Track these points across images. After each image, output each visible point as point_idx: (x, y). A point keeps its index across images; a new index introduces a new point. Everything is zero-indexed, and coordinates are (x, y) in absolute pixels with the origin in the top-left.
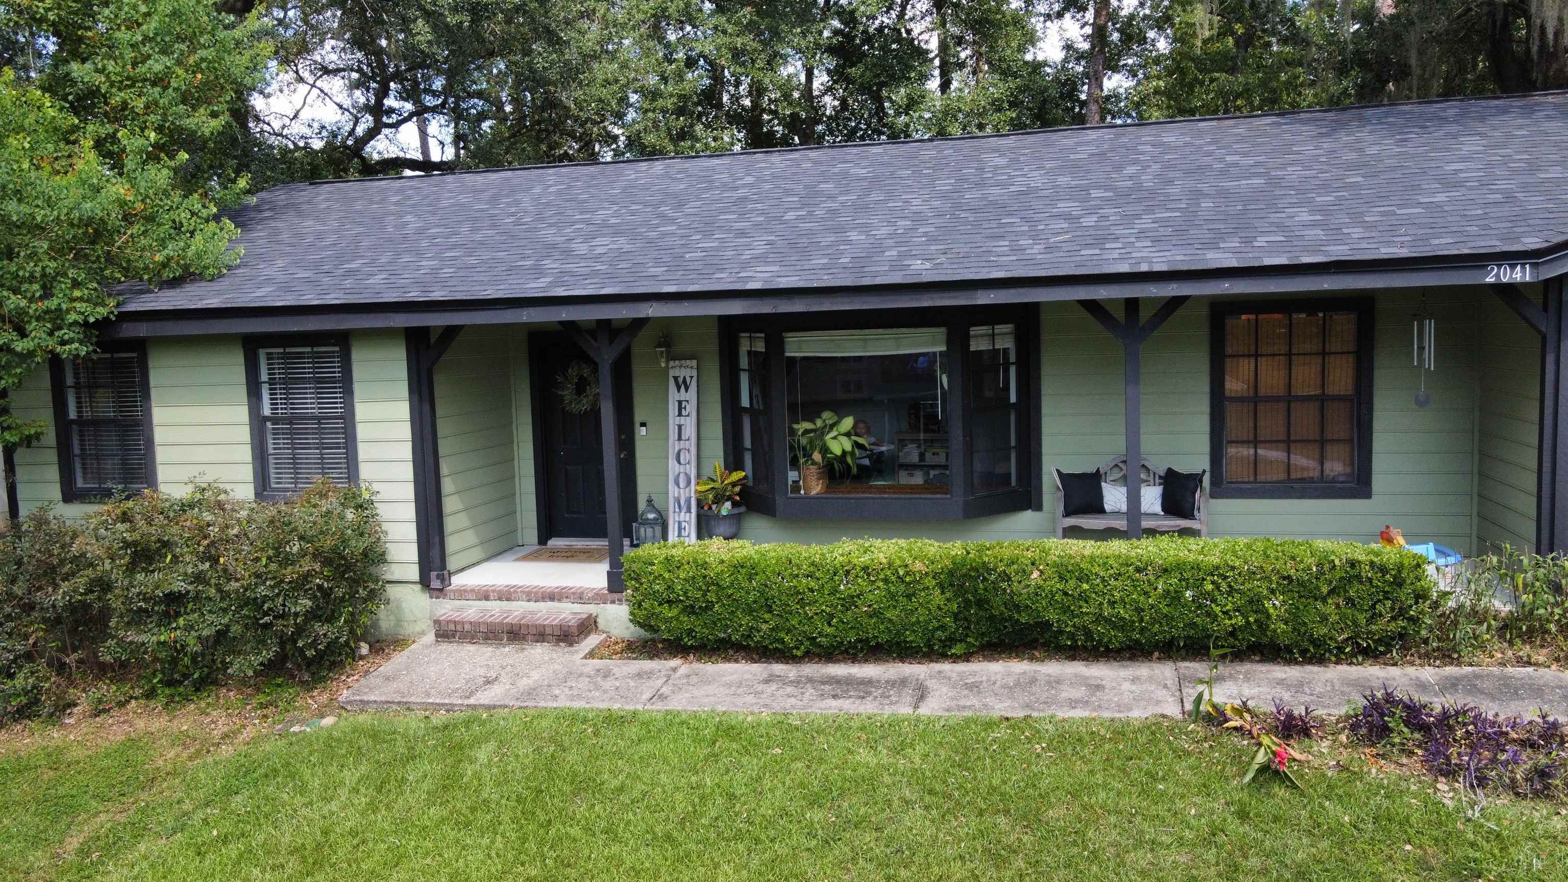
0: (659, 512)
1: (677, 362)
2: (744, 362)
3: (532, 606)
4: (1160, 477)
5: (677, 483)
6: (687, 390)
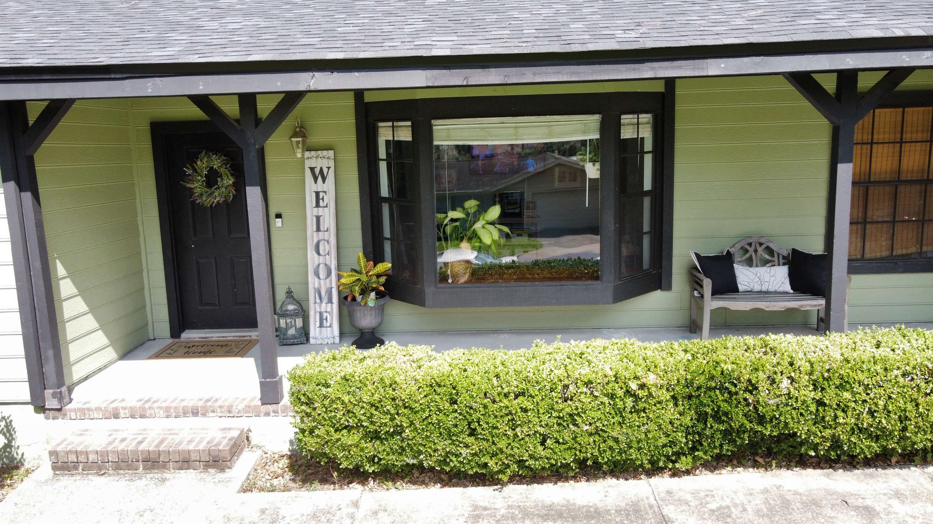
0: (298, 303)
1: (313, 153)
2: (382, 153)
3: (173, 423)
4: (784, 258)
5: (317, 274)
6: (324, 179)
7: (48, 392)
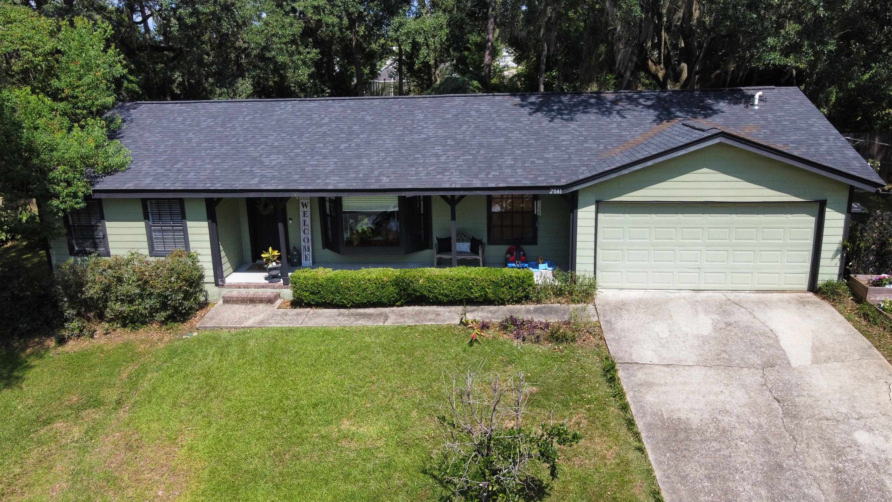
0: (297, 251)
4: (471, 239)
5: (304, 241)
6: (306, 207)
7: (220, 280)
